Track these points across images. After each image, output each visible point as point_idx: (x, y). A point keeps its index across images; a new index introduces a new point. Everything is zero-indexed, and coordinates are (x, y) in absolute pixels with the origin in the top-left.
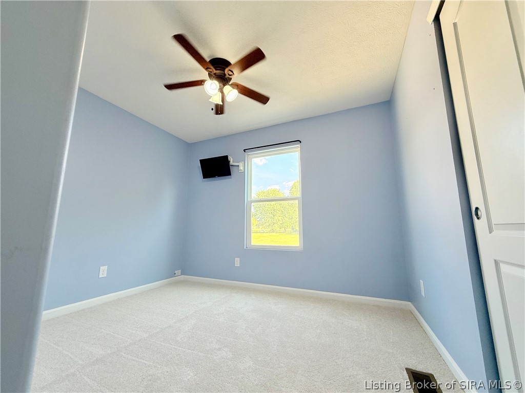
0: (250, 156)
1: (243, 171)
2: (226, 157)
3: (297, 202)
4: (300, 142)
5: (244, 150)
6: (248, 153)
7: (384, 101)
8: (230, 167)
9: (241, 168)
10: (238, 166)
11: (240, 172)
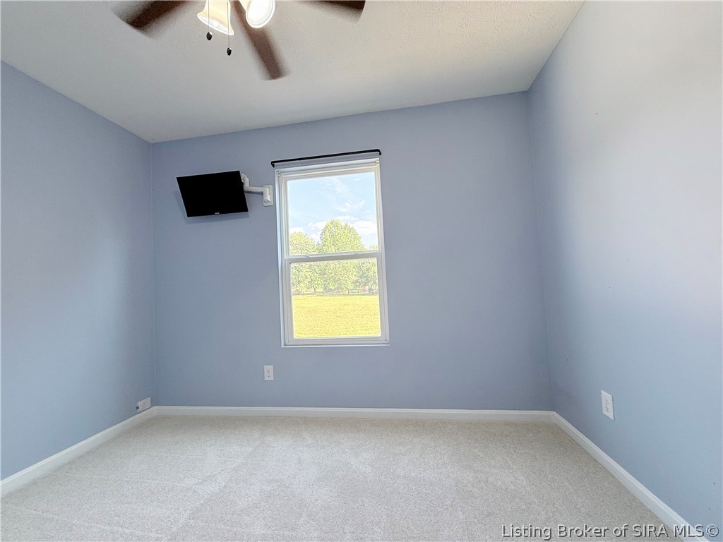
0: (283, 176)
1: (272, 204)
2: (237, 174)
3: (375, 260)
4: (380, 154)
5: (273, 163)
6: (280, 169)
7: (519, 91)
8: (245, 194)
9: (268, 197)
10: (262, 193)
11: (265, 204)
